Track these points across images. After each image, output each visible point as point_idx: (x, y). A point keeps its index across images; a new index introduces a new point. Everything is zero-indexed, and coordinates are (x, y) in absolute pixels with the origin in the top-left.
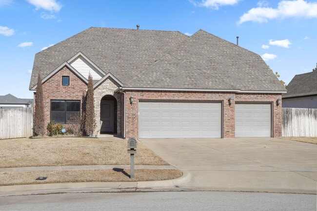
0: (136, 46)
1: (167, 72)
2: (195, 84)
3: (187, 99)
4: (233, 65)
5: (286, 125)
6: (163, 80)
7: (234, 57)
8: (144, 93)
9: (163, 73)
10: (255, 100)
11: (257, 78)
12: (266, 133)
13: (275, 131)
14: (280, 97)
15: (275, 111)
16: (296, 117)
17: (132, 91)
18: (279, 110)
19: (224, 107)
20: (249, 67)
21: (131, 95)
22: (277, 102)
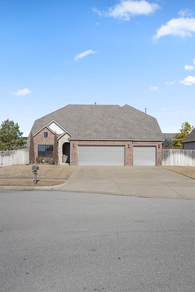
1: (96, 130)
2: (110, 136)
3: (104, 144)
4: (138, 125)
5: (166, 159)
6: (92, 134)
7: (140, 120)
8: (81, 141)
9: (93, 131)
10: (146, 145)
11: (149, 132)
12: (153, 163)
13: (158, 162)
14: (161, 143)
15: (158, 151)
16: (172, 154)
17: (74, 140)
18: (160, 150)
19: (126, 149)
20: (147, 126)
21: (74, 142)
22: (159, 146)
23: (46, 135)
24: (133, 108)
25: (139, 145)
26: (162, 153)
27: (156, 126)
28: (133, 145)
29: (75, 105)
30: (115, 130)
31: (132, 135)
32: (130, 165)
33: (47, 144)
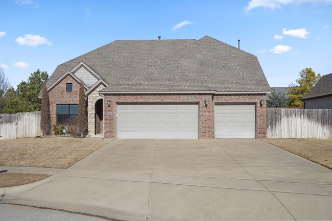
0: (149, 54)
1: (149, 76)
2: (172, 86)
3: (162, 101)
4: (223, 67)
5: (274, 126)
6: (141, 84)
7: (228, 59)
8: (121, 96)
9: (145, 78)
10: (237, 101)
11: (243, 79)
12: (250, 134)
13: (260, 132)
14: (264, 98)
15: (258, 112)
16: (285, 118)
17: (109, 94)
18: (264, 110)
19: (201, 109)
20: (240, 69)
21: (109, 98)
22: (260, 102)
23: (69, 87)
24: (218, 41)
25: (224, 101)
26: (267, 116)
27: (256, 69)
28: (214, 101)
29: (126, 41)
30: (183, 76)
31: (212, 84)
32: (209, 138)
33: (71, 103)
